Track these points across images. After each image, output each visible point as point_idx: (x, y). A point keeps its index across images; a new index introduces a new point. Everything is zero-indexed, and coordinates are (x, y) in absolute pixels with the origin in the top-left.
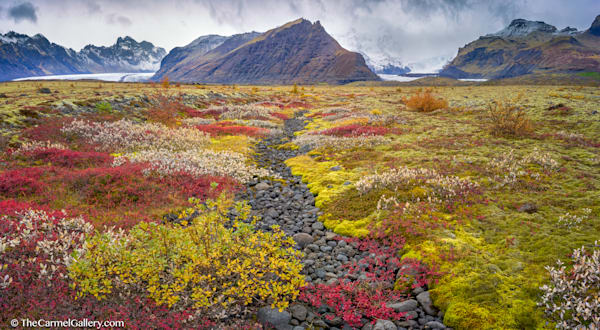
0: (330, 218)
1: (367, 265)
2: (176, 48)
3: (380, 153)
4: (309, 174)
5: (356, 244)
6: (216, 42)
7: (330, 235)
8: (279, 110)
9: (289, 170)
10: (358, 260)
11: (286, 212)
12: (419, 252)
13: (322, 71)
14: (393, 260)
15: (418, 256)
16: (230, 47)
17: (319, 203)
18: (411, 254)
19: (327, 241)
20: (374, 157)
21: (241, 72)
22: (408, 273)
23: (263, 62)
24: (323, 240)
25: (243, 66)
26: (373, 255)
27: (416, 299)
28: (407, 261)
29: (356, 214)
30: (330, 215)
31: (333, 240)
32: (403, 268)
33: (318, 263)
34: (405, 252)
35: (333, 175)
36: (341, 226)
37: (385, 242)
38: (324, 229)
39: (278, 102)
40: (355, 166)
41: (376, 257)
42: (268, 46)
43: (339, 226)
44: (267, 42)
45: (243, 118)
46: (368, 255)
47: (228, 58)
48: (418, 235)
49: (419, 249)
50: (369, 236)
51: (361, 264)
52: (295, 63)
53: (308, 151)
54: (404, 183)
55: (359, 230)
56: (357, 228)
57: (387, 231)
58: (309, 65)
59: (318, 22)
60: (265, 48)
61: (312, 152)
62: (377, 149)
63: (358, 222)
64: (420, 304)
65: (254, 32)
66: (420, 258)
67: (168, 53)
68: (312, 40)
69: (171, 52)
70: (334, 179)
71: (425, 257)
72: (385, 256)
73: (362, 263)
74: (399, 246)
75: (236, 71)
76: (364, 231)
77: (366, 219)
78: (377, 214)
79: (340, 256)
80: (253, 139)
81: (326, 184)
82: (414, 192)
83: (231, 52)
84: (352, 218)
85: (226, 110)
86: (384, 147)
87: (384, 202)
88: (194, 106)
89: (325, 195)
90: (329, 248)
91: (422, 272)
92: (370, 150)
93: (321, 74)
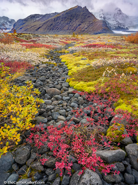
0: (73, 80)
1: (89, 111)
2: (20, 20)
3: (109, 55)
4: (70, 61)
5: (86, 97)
6: (38, 17)
7: (70, 90)
8: (65, 41)
9: (60, 60)
10: (85, 107)
11: (51, 78)
12: (130, 106)
13: (86, 28)
14: (109, 109)
15: (129, 109)
16: (45, 19)
17: (70, 73)
18: (123, 107)
19: (69, 93)
20: (106, 55)
21: (50, 29)
22: (120, 122)
23: (60, 25)
24: (66, 93)
25: (52, 27)
26: (96, 104)
27: (125, 150)
28: (120, 112)
29: (89, 78)
30: (74, 78)
31: (72, 93)
32: (116, 117)
33: (56, 108)
34: (119, 104)
35: (82, 62)
36: (79, 84)
37: (105, 96)
38: (69, 87)
39: (65, 39)
40: (94, 58)
41: (97, 106)
42: (62, 18)
43: (77, 85)
44: (62, 17)
45: (47, 43)
46: (92, 104)
47: (44, 24)
48: (130, 94)
49: (130, 103)
50: (95, 91)
51: (85, 110)
52: (75, 25)
53: (73, 53)
54: (122, 64)
55: (89, 88)
56: (88, 87)
57: (107, 90)
58: (81, 26)
59: (85, 7)
60: (61, 19)
61: (75, 54)
62: (107, 53)
63: (89, 83)
64: (127, 156)
65: (55, 13)
66: (130, 111)
67: (16, 21)
68: (82, 15)
69: (18, 21)
70: (81, 63)
71: (135, 110)
72: (103, 106)
73: (87, 109)
74: (115, 100)
75: (48, 29)
76: (92, 89)
77: (95, 82)
78: (102, 79)
79: (73, 104)
80: (48, 49)
81: (77, 65)
82: (128, 69)
83: (45, 21)
84: (86, 81)
85: (39, 40)
86: (111, 52)
87: (107, 73)
88: (25, 39)
89: (75, 69)
90: (68, 98)
91: (132, 123)
92: (104, 53)
93: (86, 30)
